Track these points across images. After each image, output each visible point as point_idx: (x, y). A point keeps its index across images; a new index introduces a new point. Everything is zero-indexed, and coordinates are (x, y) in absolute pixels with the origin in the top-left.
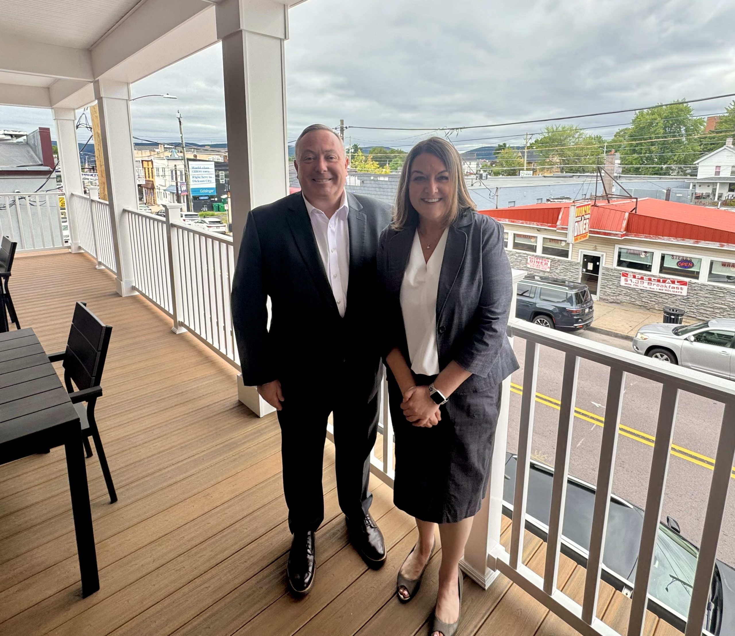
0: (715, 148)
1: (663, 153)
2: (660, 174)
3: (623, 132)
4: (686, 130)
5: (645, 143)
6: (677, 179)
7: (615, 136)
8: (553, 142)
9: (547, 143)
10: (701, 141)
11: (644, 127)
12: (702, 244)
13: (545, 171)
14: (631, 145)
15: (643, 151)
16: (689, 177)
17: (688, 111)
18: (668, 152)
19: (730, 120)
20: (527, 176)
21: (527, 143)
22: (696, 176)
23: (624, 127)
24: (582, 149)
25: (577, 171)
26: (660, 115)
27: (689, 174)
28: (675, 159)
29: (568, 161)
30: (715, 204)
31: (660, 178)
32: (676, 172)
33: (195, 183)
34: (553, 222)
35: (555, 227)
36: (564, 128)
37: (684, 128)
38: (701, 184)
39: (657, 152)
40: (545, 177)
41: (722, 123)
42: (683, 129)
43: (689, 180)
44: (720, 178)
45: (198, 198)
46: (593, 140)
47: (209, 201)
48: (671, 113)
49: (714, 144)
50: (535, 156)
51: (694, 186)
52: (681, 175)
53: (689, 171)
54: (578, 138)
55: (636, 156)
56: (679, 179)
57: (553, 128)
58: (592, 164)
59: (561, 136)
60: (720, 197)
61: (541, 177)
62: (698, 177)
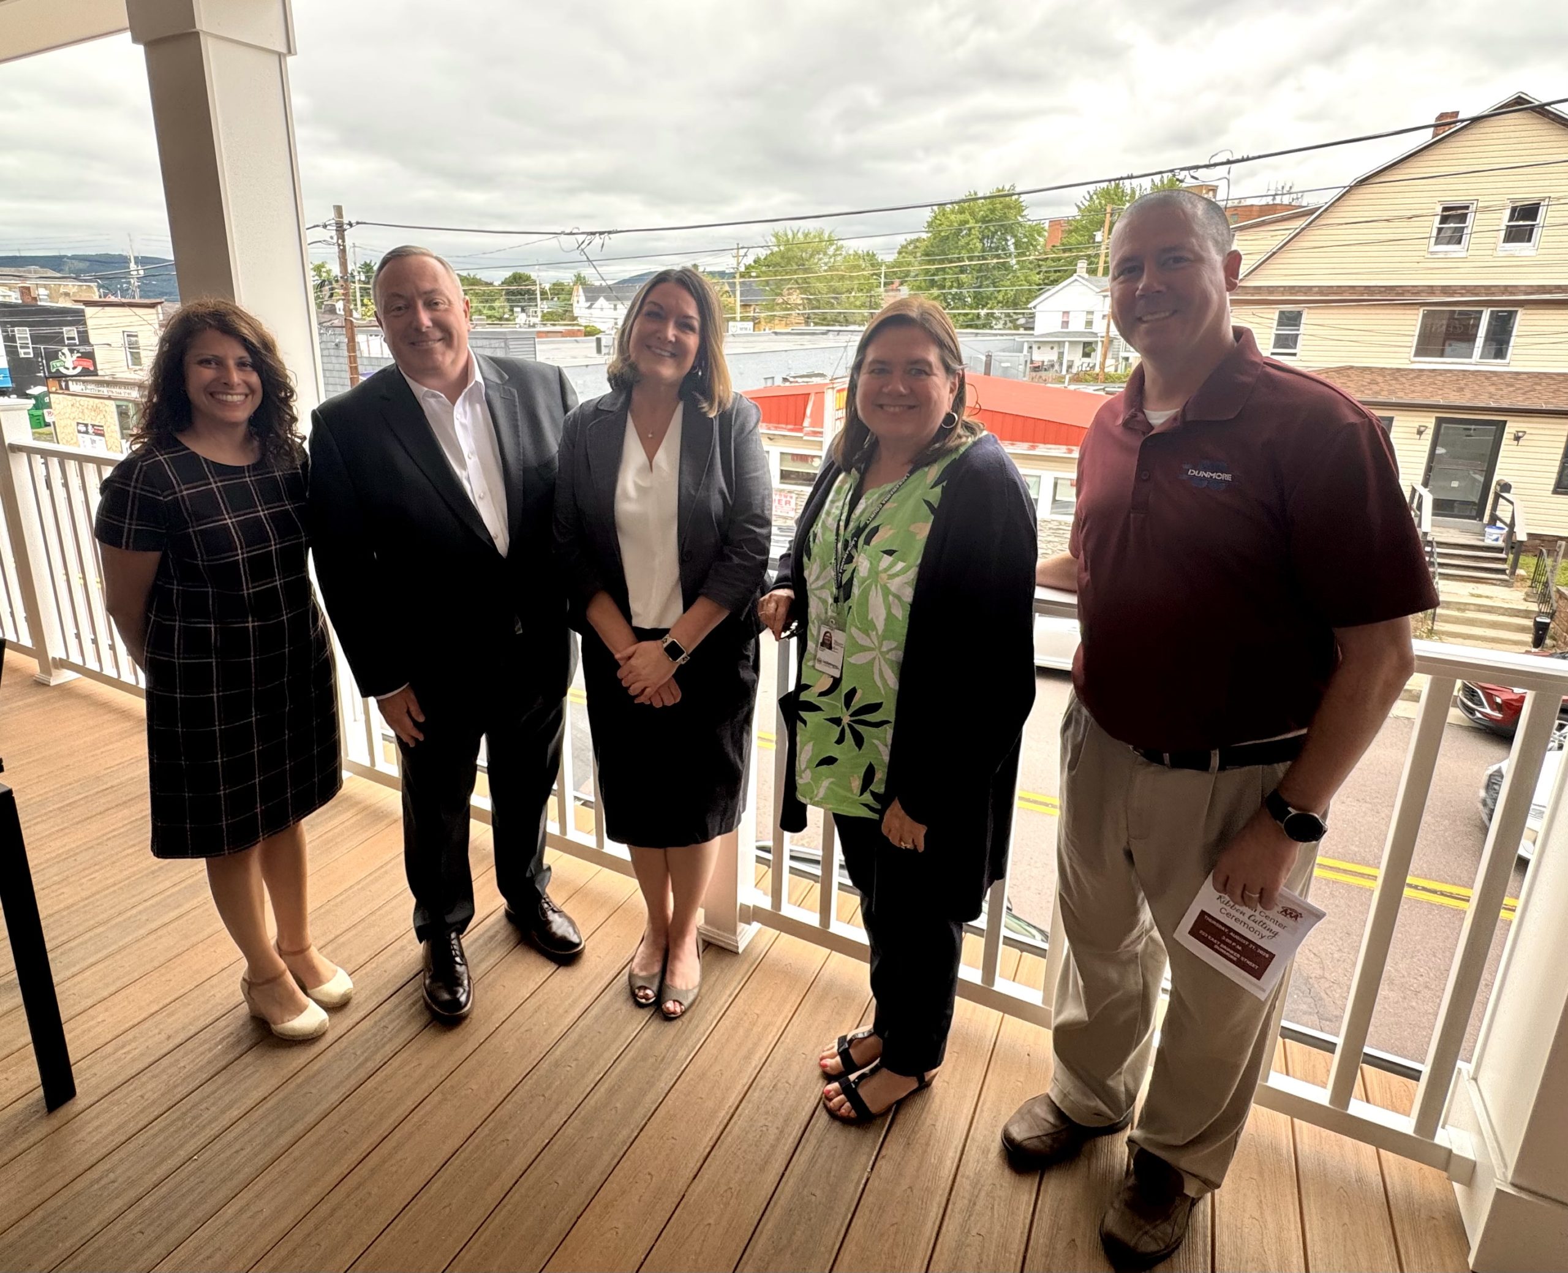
0: (1061, 277)
1: (980, 287)
2: (977, 327)
3: (912, 246)
4: (1017, 245)
5: (950, 268)
6: (1002, 335)
7: (900, 253)
8: (788, 263)
9: (778, 264)
10: (1040, 266)
11: (947, 238)
12: (1042, 450)
13: (777, 322)
14: (927, 272)
15: (948, 284)
16: (1022, 331)
17: (1019, 209)
18: (988, 286)
19: (1083, 227)
20: (744, 332)
21: (738, 264)
22: (1032, 329)
23: (914, 236)
24: (842, 278)
25: (835, 321)
26: (972, 214)
27: (1022, 326)
28: (1000, 298)
29: (818, 301)
30: (1061, 379)
31: (977, 334)
32: (1002, 322)
34: (797, 422)
35: (801, 430)
36: (806, 235)
37: (1013, 240)
38: (1041, 344)
39: (970, 286)
40: (776, 333)
41: (1070, 232)
42: (1011, 241)
43: (1021, 337)
44: (1069, 334)
46: (861, 262)
48: (993, 211)
49: (1059, 271)
50: (755, 293)
51: (1031, 348)
52: (1010, 328)
53: (1022, 321)
54: (835, 255)
55: (935, 292)
56: (1007, 335)
57: (786, 235)
58: (860, 308)
59: (802, 251)
60: (1070, 367)
61: (769, 334)
62: (1036, 332)
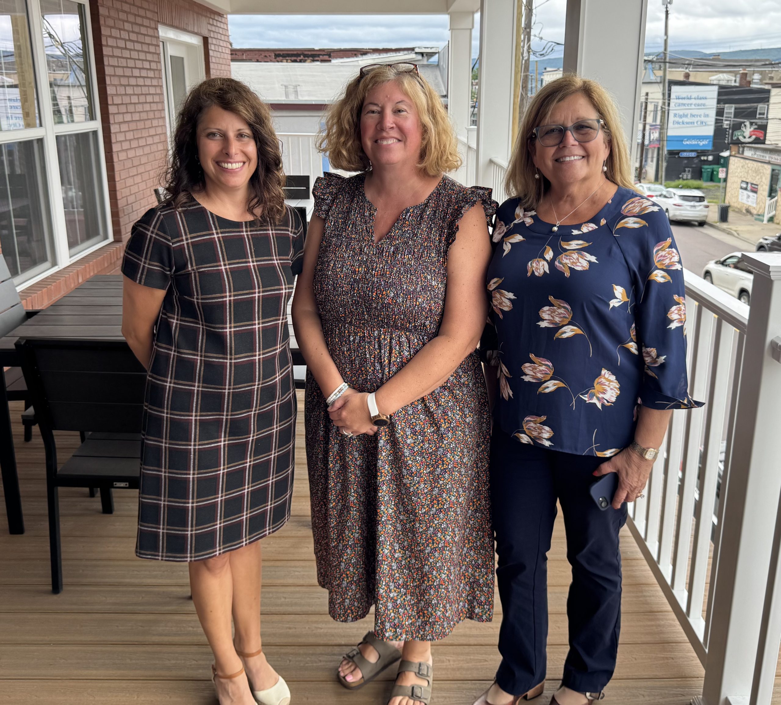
33: (676, 126)
45: (678, 153)
47: (696, 161)
